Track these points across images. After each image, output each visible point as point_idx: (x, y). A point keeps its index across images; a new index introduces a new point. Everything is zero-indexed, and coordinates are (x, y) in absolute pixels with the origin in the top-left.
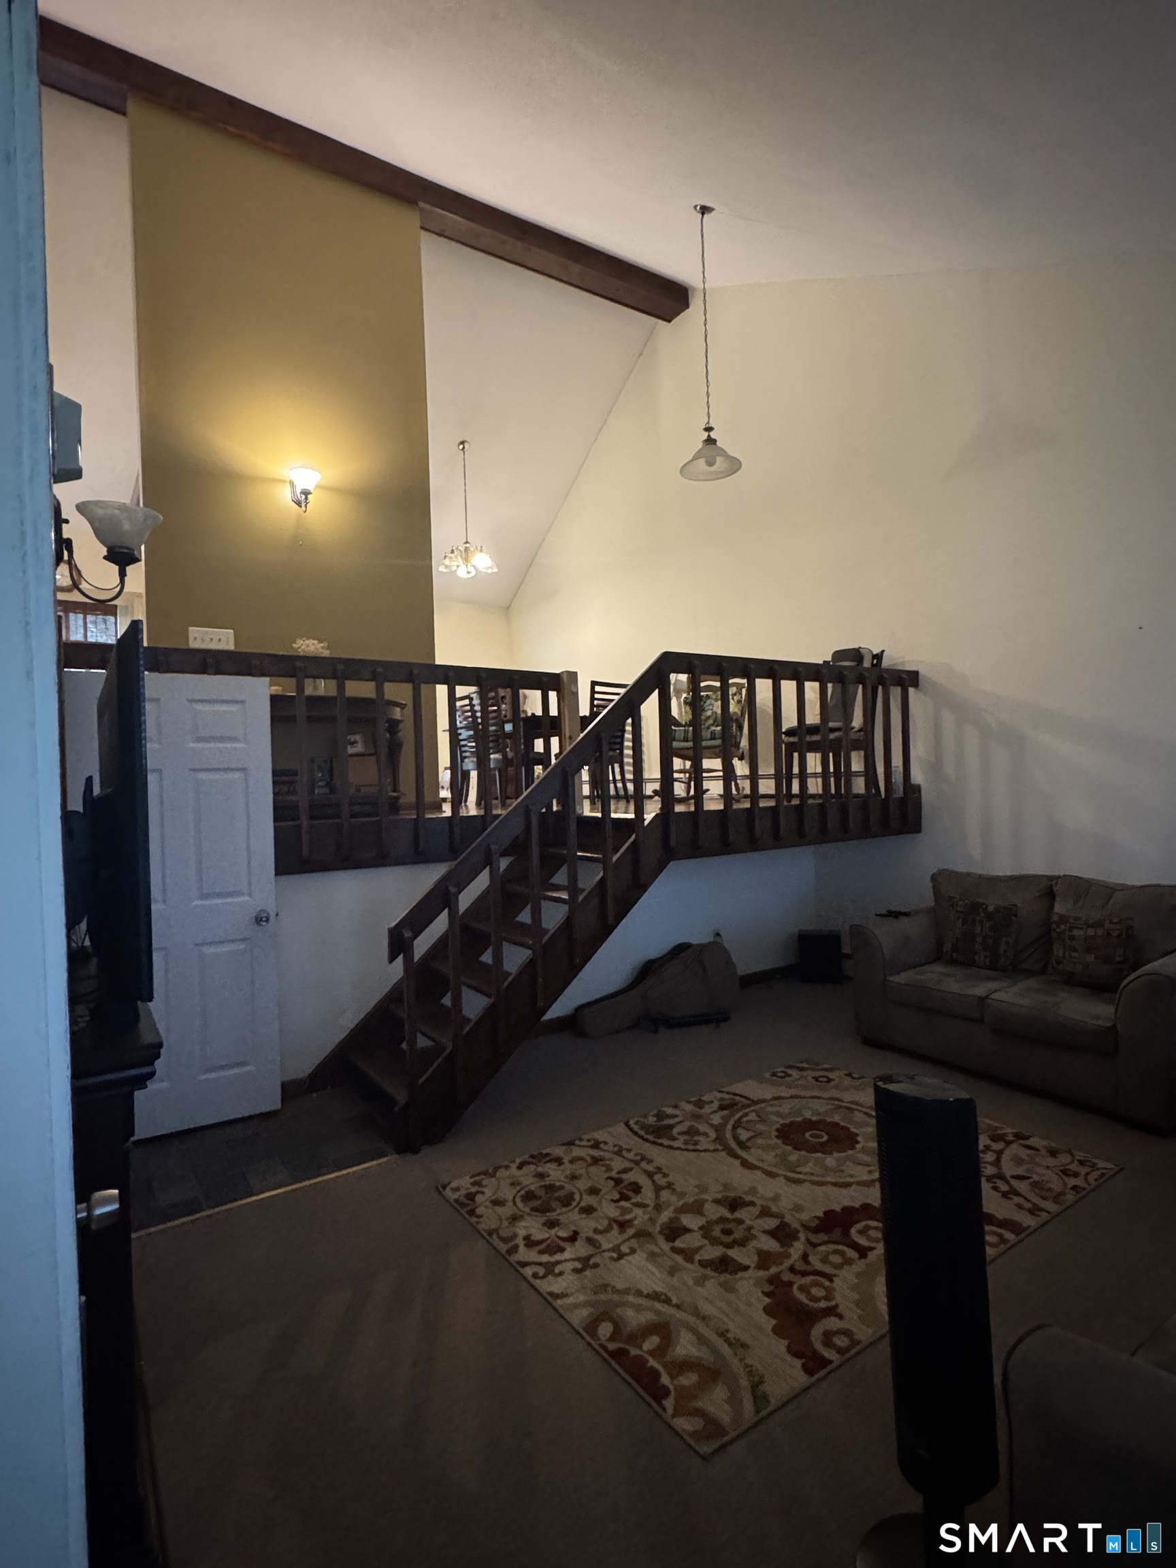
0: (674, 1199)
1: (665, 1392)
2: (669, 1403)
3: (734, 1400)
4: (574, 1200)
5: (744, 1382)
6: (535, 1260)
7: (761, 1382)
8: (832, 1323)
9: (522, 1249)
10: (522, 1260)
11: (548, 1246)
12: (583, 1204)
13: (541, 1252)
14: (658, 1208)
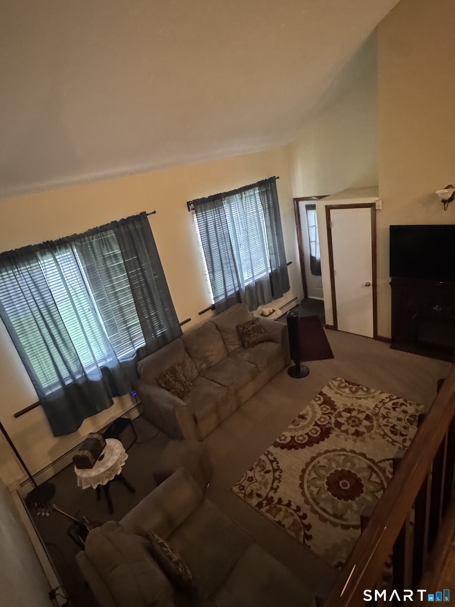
1: (346, 382)
2: (344, 381)
3: (333, 384)
4: (407, 422)
5: (333, 387)
6: (396, 400)
7: (330, 388)
8: (319, 403)
9: (404, 402)
10: (400, 399)
11: (398, 405)
13: (398, 403)
14: (379, 426)
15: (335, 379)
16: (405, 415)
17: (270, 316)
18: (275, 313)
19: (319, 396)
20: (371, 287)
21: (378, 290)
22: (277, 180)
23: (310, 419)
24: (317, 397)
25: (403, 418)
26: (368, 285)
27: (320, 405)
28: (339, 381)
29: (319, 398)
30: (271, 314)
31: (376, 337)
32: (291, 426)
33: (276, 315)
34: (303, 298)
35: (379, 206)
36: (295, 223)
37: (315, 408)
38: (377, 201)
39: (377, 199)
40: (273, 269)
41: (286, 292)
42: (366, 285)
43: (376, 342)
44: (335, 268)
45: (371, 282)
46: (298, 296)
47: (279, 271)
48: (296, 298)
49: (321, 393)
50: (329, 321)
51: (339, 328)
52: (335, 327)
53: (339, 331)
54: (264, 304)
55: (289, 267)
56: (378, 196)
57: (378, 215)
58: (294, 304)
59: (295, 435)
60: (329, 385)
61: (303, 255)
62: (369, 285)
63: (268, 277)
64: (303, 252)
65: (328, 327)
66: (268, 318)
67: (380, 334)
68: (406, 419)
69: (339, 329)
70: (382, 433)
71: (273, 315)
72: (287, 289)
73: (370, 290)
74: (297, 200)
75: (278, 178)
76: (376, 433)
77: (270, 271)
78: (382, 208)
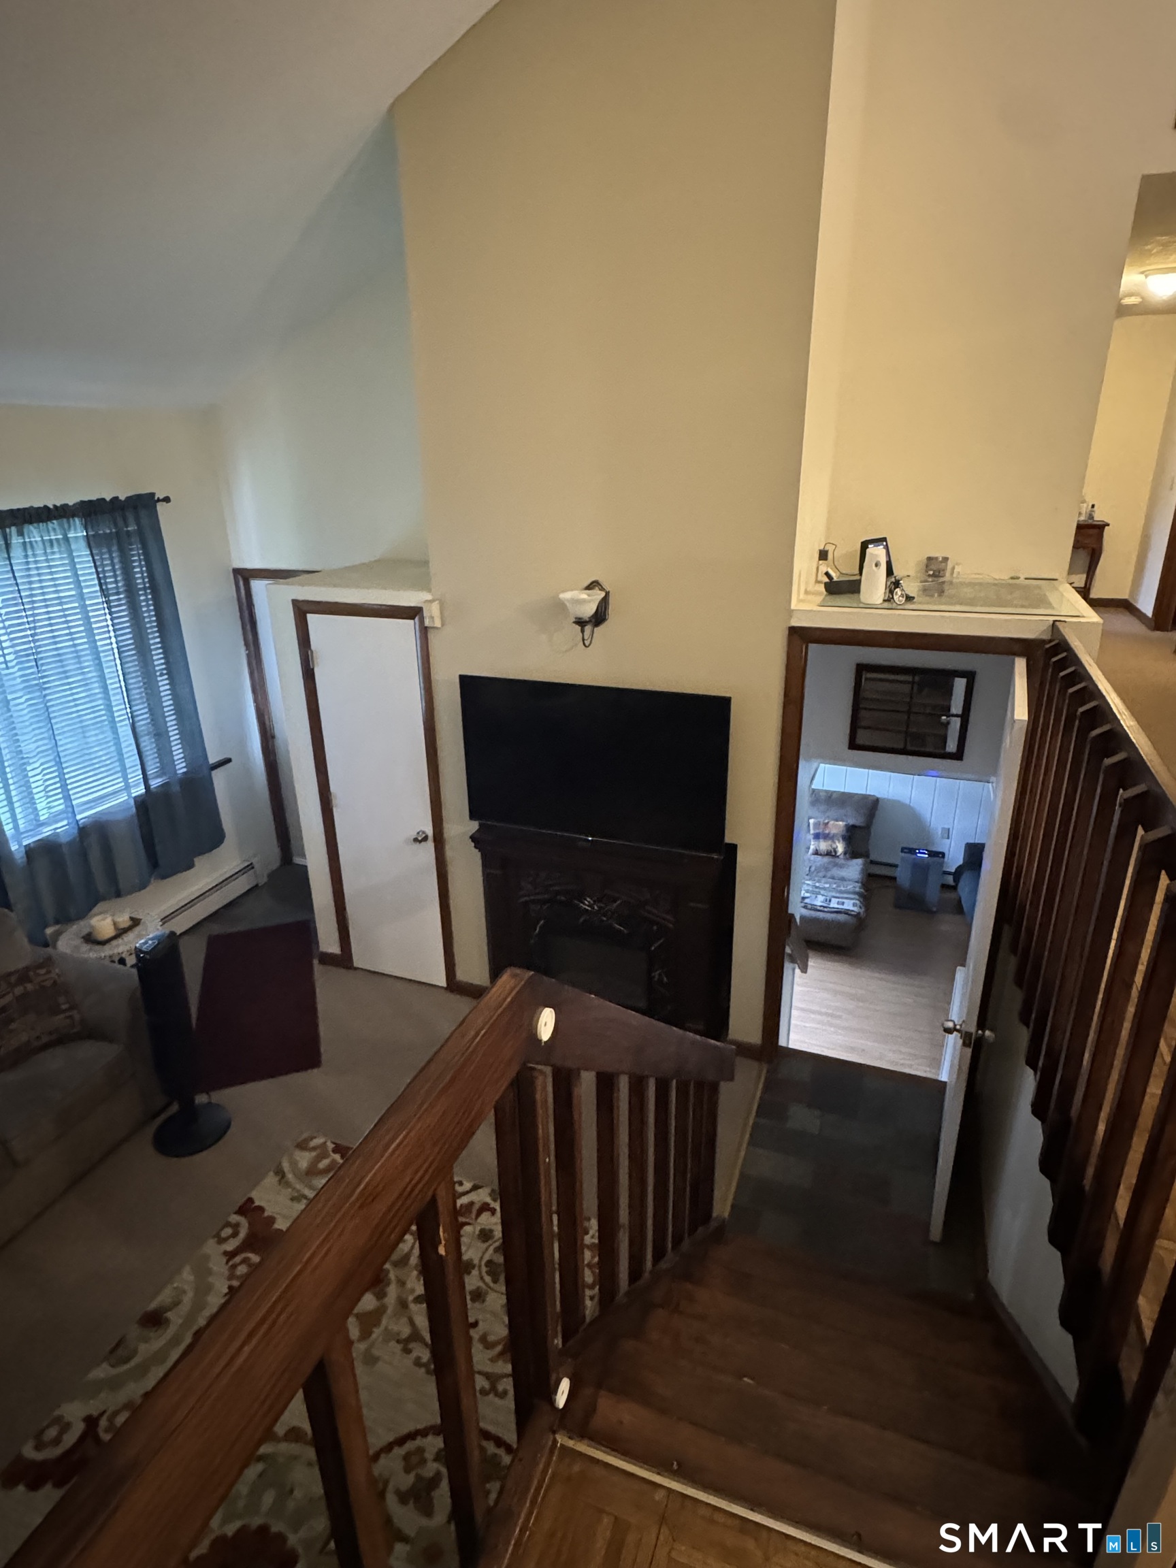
0: (394, 1327)
1: (334, 1151)
2: (330, 1146)
3: (294, 1164)
4: (487, 1272)
5: (290, 1176)
6: (470, 1195)
7: (280, 1181)
8: (230, 1246)
9: (488, 1200)
10: (480, 1191)
11: (471, 1212)
12: (475, 1272)
13: (472, 1204)
14: (403, 1304)
15: (302, 1146)
16: (485, 1245)
17: (114, 943)
18: (137, 930)
19: (235, 1218)
20: (430, 845)
21: (449, 853)
22: (160, 507)
23: (180, 1321)
24: (228, 1224)
25: (476, 1262)
26: (420, 839)
27: (230, 1255)
28: (314, 1149)
29: (236, 1227)
30: (121, 933)
31: (454, 986)
32: (102, 1372)
33: (140, 937)
34: (275, 862)
35: (433, 614)
36: (243, 643)
37: (210, 1272)
38: (427, 601)
39: (429, 597)
40: (155, 783)
41: (211, 850)
42: (416, 840)
43: (454, 998)
44: (334, 787)
45: (429, 831)
46: (254, 861)
47: (176, 788)
48: (251, 867)
49: (248, 1208)
50: (328, 942)
51: (357, 962)
52: (344, 960)
53: (356, 969)
54: (118, 894)
55: (219, 778)
56: (429, 591)
57: (434, 641)
58: (241, 886)
59: (102, 1408)
60: (280, 1173)
61: (273, 737)
62: (425, 839)
63: (129, 809)
64: (272, 728)
65: (327, 959)
66: (106, 951)
67: (462, 975)
68: (483, 1263)
69: (356, 965)
70: (406, 1331)
71: (130, 936)
72: (215, 838)
73: (427, 852)
74: (244, 577)
75: (167, 500)
76: (389, 1336)
77: (140, 790)
78: (443, 625)
